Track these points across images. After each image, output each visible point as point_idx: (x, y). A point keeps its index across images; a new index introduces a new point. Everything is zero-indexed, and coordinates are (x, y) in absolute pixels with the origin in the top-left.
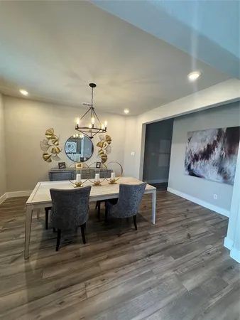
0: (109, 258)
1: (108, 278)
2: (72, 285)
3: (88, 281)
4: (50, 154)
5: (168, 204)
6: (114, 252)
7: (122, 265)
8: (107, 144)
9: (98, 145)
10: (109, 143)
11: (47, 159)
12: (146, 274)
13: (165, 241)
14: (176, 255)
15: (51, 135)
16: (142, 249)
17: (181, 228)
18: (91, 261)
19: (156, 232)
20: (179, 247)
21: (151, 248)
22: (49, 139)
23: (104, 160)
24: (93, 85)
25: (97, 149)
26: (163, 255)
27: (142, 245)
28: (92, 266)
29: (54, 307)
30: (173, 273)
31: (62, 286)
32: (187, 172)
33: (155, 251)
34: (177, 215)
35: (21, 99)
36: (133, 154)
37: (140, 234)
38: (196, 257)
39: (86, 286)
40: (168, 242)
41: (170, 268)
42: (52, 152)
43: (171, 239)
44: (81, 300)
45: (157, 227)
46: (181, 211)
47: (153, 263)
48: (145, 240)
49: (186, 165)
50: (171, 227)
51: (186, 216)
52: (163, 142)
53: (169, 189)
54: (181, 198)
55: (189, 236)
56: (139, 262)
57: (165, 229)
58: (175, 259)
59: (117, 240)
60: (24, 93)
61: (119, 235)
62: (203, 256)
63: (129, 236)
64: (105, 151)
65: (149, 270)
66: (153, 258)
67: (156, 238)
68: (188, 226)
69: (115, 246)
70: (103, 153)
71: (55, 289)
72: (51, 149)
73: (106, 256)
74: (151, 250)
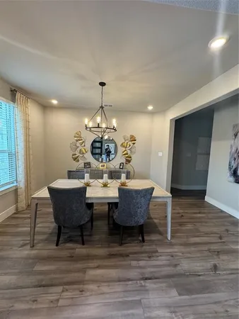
0: (98, 267)
1: (88, 290)
2: (52, 285)
3: (67, 287)
4: (78, 154)
5: (200, 218)
6: (107, 262)
7: (109, 281)
8: (132, 145)
9: (122, 145)
10: (134, 144)
11: (76, 159)
12: (132, 301)
13: (176, 266)
14: (185, 290)
15: (78, 137)
16: (140, 267)
17: (206, 253)
18: (79, 265)
19: (169, 250)
20: (193, 279)
21: (152, 270)
22: (77, 141)
23: (128, 161)
24: (102, 84)
25: (121, 150)
26: (164, 285)
27: (142, 263)
28: (79, 271)
29: (27, 302)
30: (168, 315)
31: (44, 283)
32: (232, 179)
33: (156, 275)
34: (207, 234)
35: (52, 107)
36: (160, 154)
37: (146, 248)
38: (215, 303)
39: (63, 291)
40: (179, 268)
41: (168, 306)
42: (80, 153)
43: (185, 265)
44: (52, 305)
45: (171, 245)
46: (215, 230)
47: (147, 290)
48: (150, 257)
49: (230, 169)
50: (193, 249)
51: (221, 238)
52: (202, 140)
53: (207, 199)
54: (222, 211)
55: (215, 268)
56: (130, 282)
57: (183, 249)
58: (180, 295)
59: (117, 249)
60: (55, 102)
61: (121, 244)
62: (230, 306)
63: (132, 247)
64: (129, 152)
65: (137, 298)
66: (149, 284)
67: (163, 258)
68: (218, 253)
69: (111, 256)
70: (127, 154)
71: (37, 283)
72: (78, 149)
73: (96, 265)
74: (152, 272)
